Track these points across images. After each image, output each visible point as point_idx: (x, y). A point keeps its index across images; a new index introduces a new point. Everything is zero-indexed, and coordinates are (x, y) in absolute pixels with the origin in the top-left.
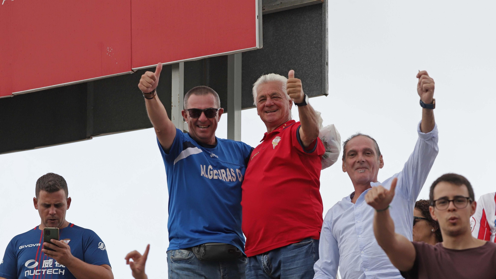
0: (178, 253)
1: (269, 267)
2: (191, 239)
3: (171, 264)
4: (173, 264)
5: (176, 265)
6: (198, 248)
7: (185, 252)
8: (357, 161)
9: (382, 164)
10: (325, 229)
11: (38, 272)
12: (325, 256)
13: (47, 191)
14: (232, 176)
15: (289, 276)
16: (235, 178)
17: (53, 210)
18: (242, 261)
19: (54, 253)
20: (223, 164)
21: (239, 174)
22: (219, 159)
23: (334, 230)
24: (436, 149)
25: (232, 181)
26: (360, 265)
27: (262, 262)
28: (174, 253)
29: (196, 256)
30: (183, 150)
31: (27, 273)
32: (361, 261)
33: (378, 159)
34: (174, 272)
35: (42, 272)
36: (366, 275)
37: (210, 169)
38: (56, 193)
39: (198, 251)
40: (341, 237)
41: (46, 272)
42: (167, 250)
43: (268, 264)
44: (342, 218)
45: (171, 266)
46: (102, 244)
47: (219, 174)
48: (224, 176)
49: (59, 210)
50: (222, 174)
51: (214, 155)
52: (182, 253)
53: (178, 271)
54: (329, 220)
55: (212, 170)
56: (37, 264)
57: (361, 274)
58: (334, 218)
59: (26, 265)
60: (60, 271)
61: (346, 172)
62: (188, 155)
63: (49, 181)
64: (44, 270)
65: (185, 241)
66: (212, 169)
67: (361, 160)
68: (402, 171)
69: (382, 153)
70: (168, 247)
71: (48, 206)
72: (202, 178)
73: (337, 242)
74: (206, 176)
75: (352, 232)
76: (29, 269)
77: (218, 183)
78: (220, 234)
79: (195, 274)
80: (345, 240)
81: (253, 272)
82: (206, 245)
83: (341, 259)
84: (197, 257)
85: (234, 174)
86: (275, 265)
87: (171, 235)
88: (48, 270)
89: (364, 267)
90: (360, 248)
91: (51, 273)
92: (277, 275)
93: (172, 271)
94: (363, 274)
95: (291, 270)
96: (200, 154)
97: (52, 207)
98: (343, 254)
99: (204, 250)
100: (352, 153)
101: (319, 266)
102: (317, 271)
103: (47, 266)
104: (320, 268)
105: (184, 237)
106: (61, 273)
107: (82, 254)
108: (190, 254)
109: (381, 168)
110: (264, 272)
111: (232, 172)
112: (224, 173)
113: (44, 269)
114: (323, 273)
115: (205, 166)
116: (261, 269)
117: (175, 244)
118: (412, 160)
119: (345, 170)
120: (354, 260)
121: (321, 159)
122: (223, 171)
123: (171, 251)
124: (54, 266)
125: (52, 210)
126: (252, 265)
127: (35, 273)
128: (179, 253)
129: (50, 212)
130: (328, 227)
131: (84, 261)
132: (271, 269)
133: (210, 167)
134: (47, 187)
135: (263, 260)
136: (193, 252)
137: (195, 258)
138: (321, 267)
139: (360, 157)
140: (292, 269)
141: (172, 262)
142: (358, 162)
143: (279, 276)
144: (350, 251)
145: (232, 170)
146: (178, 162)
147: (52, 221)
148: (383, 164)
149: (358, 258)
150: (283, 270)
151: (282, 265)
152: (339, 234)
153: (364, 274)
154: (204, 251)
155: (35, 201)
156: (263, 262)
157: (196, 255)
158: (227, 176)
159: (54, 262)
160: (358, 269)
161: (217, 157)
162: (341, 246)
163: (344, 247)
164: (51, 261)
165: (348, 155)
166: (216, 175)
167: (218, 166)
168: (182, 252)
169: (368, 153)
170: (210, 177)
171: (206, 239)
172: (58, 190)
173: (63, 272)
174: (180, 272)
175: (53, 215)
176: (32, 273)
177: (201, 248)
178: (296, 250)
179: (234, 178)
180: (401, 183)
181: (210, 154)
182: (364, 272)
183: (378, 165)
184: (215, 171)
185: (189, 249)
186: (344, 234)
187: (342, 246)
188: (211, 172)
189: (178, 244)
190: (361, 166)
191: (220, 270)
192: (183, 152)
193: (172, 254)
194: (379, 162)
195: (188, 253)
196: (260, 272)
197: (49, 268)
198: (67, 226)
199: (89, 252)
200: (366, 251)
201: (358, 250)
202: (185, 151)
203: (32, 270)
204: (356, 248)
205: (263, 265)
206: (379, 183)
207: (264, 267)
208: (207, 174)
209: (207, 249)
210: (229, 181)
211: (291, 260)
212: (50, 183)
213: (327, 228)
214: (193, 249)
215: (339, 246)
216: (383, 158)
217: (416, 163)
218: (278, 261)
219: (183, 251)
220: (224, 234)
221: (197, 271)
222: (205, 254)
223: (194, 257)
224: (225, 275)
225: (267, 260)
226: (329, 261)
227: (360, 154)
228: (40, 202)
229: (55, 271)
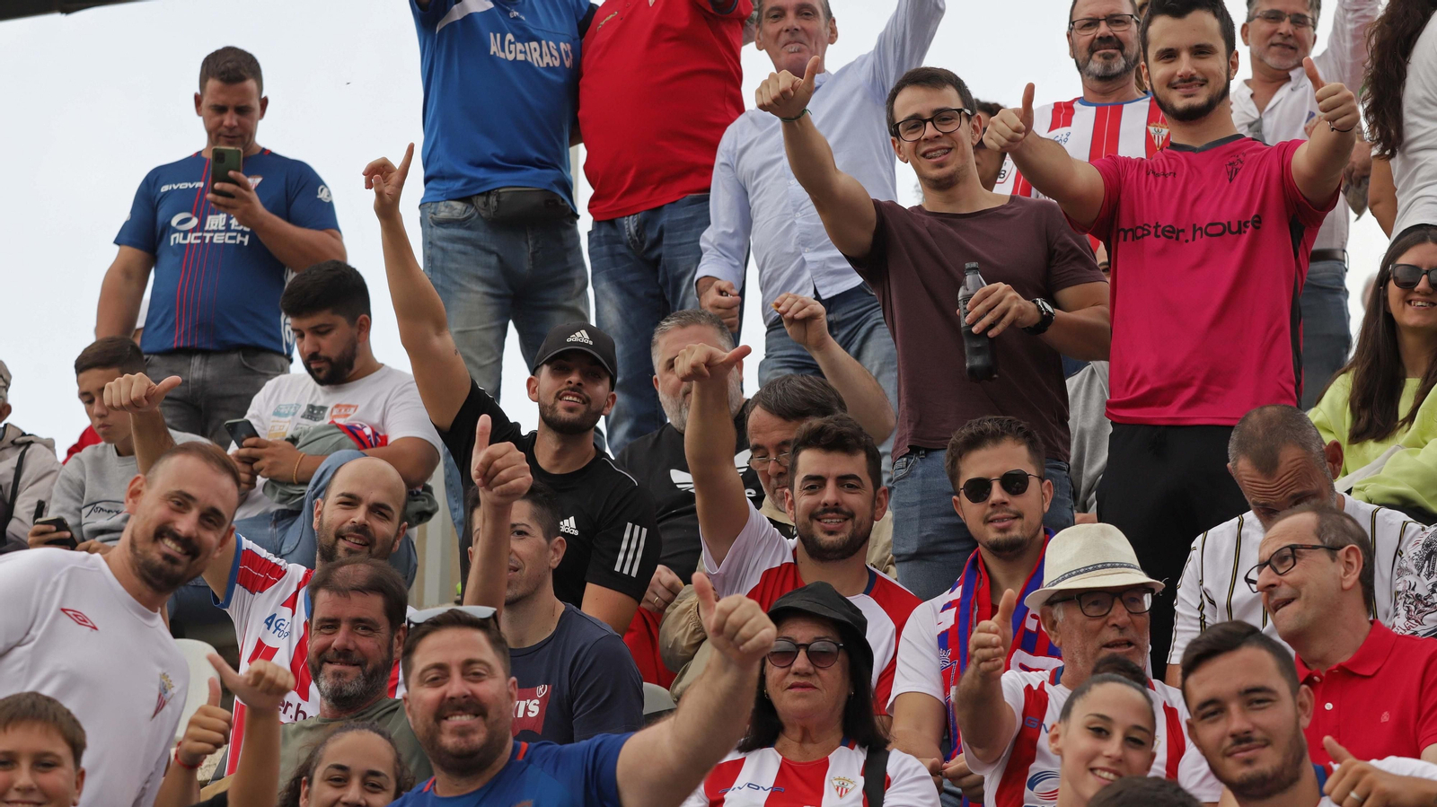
0: (443, 208)
1: (639, 236)
2: (471, 180)
3: (429, 230)
4: (434, 229)
5: (440, 232)
6: (485, 198)
7: (458, 206)
8: (785, 28)
9: (834, 35)
10: (723, 167)
11: (196, 238)
12: (724, 219)
13: (222, 80)
14: (552, 55)
15: (678, 258)
16: (558, 60)
17: (231, 118)
18: (570, 224)
19: (231, 201)
20: (534, 32)
21: (566, 53)
22: (528, 23)
23: (739, 169)
24: (941, 6)
25: (551, 65)
26: (793, 241)
27: (626, 227)
28: (436, 208)
29: (479, 214)
30: (456, 3)
31: (175, 239)
32: (796, 232)
33: (826, 26)
34: (436, 246)
35: (203, 238)
36: (807, 259)
37: (510, 41)
38: (239, 86)
39: (486, 204)
40: (754, 184)
41: (212, 238)
42: (419, 204)
43: (637, 231)
44: (757, 145)
45: (429, 233)
46: (325, 190)
47: (525, 52)
48: (536, 55)
49: (244, 120)
50: (533, 51)
51: (516, 14)
52: (452, 208)
53: (445, 244)
54: (731, 148)
55: (514, 43)
56: (194, 222)
57: (795, 259)
58: (740, 146)
59: (174, 222)
60: (239, 238)
61: (764, 51)
62: (466, 14)
63: (228, 61)
64: (208, 236)
65: (458, 185)
66: (513, 40)
67: (793, 26)
68: (874, 51)
69: (834, 15)
70: (422, 196)
71: (221, 109)
72: (494, 58)
73: (747, 193)
74: (502, 55)
75: (776, 174)
76: (180, 232)
77: (524, 67)
78: (528, 170)
79: (478, 251)
80: (763, 191)
81: (605, 248)
82: (501, 191)
83: (757, 227)
84: (483, 215)
85: (555, 53)
86: (652, 235)
87: (429, 172)
88: (216, 235)
89: (803, 245)
90: (794, 205)
91: (222, 242)
92: (655, 254)
93: (430, 243)
94: (801, 257)
95: (682, 246)
96: (489, 11)
97: (230, 112)
98: (759, 217)
99: (497, 201)
100: (775, 13)
101: (711, 240)
102: (706, 250)
103: (215, 228)
104: (712, 244)
105: (456, 177)
106: (242, 242)
107: (285, 209)
108: (468, 210)
109: (832, 43)
110: (628, 247)
111: (551, 49)
112: (535, 50)
113: (208, 231)
114: (718, 253)
115: (498, 35)
116: (621, 243)
117: (438, 190)
118: (894, 29)
119: (762, 46)
120: (782, 229)
121: (743, 25)
122: (534, 45)
123: (429, 204)
124: (228, 228)
125: (229, 119)
126: (602, 234)
127: (191, 239)
128: (447, 207)
129: (227, 122)
130: (728, 162)
131: (288, 219)
132: (642, 243)
133: (510, 37)
134: (223, 73)
135: (628, 224)
136: (473, 205)
137: (477, 218)
138: (714, 241)
139: (791, 20)
140: (686, 243)
141: (432, 227)
142: (787, 30)
143: (660, 256)
144: (772, 211)
145: (551, 44)
146: (444, 27)
147: (230, 140)
148: (837, 36)
149: (790, 225)
150: (668, 245)
151: (665, 235)
152: (751, 179)
153: (803, 258)
154: (495, 204)
155: (198, 100)
156: (629, 228)
157: (481, 211)
158: (541, 55)
159: (228, 219)
160: (791, 248)
161: (523, 18)
162: (756, 201)
163: (761, 205)
164: (222, 218)
165: (768, 16)
166: (521, 52)
167: (524, 36)
168: (452, 206)
169: (807, 14)
170: (511, 57)
171: (501, 180)
172: (242, 79)
173: (246, 240)
174: (449, 246)
175: (231, 128)
176: (185, 238)
177: (491, 198)
178: (695, 206)
179: (556, 59)
180: (872, 75)
181: (509, 12)
182: (803, 254)
183: (826, 38)
184: (519, 46)
185: (466, 200)
186: (762, 177)
187: (757, 203)
188: (512, 47)
189: (444, 190)
190: (793, 39)
191: (527, 242)
192: (455, 6)
193: (432, 211)
194: (828, 31)
195: (464, 208)
196: (621, 249)
197: (218, 231)
198: (258, 152)
199: (299, 205)
200: (804, 211)
201: (790, 210)
202: (459, 4)
203: (186, 233)
204: (786, 206)
205: (627, 233)
206: (829, 73)
207: (629, 238)
208: (503, 50)
209: (502, 199)
210: (545, 65)
211: (684, 226)
212: (229, 65)
213: (727, 165)
214: (474, 199)
215: (750, 201)
216: (837, 24)
217: (900, 35)
218: (658, 227)
219: (454, 203)
220: (536, 171)
221: (482, 244)
222: (497, 209)
223: (476, 215)
224: (537, 252)
225: (635, 224)
226: (731, 231)
227: (791, 14)
228: (206, 101)
229: (230, 238)
